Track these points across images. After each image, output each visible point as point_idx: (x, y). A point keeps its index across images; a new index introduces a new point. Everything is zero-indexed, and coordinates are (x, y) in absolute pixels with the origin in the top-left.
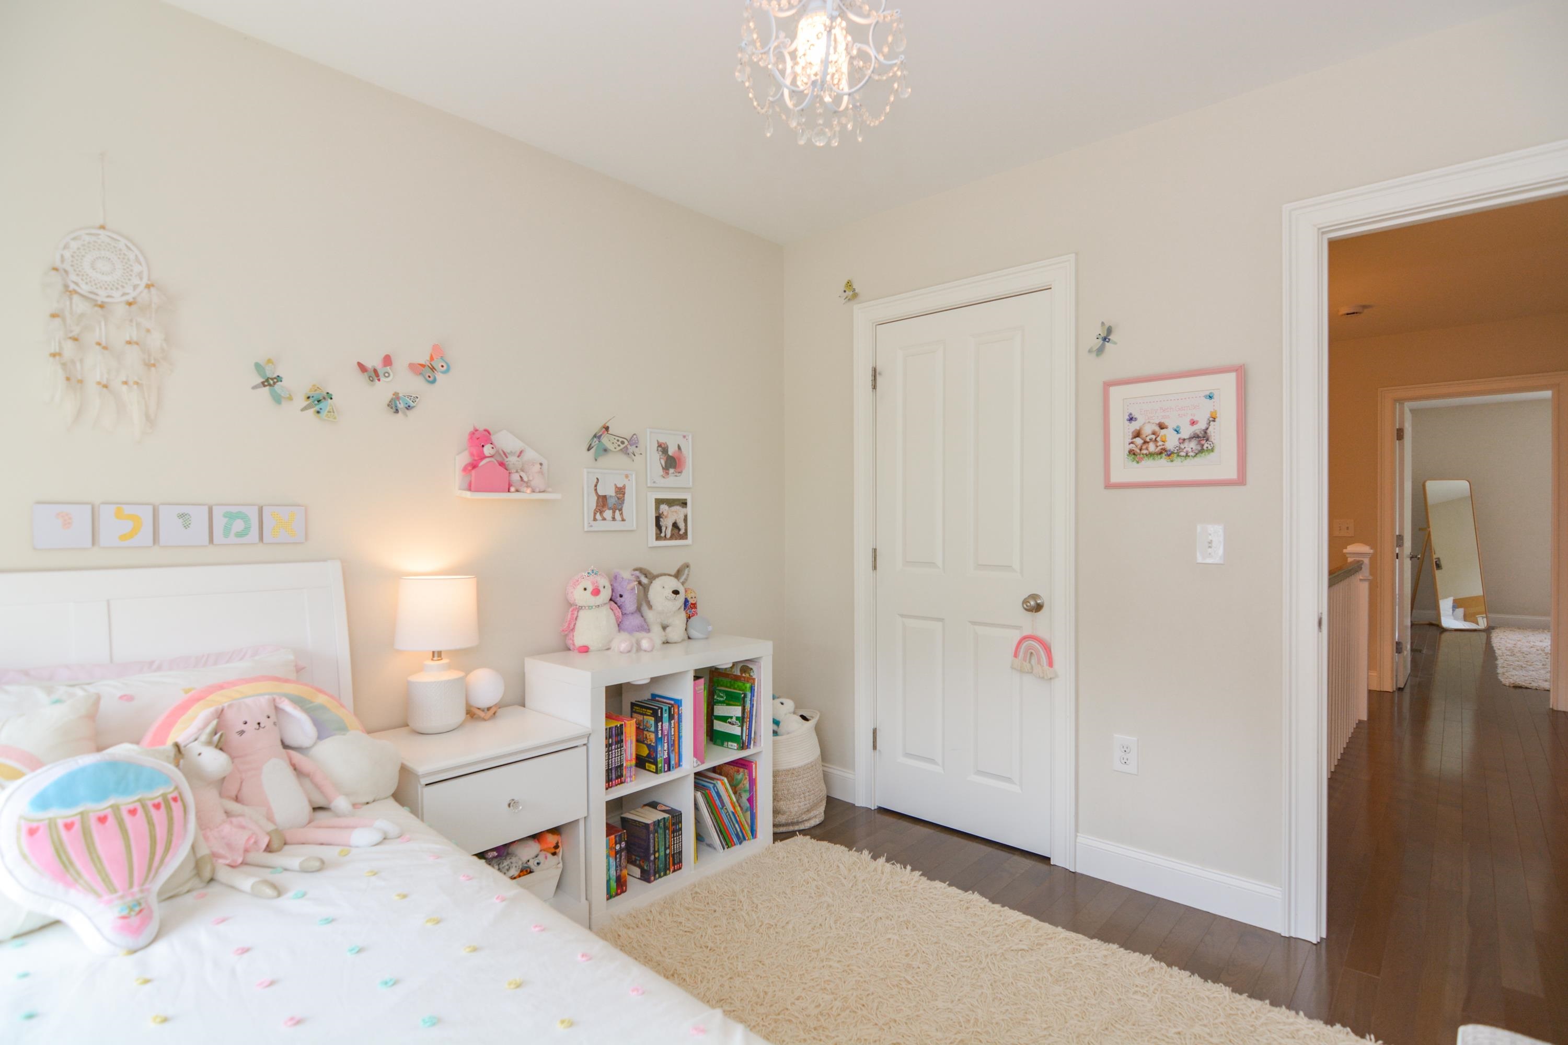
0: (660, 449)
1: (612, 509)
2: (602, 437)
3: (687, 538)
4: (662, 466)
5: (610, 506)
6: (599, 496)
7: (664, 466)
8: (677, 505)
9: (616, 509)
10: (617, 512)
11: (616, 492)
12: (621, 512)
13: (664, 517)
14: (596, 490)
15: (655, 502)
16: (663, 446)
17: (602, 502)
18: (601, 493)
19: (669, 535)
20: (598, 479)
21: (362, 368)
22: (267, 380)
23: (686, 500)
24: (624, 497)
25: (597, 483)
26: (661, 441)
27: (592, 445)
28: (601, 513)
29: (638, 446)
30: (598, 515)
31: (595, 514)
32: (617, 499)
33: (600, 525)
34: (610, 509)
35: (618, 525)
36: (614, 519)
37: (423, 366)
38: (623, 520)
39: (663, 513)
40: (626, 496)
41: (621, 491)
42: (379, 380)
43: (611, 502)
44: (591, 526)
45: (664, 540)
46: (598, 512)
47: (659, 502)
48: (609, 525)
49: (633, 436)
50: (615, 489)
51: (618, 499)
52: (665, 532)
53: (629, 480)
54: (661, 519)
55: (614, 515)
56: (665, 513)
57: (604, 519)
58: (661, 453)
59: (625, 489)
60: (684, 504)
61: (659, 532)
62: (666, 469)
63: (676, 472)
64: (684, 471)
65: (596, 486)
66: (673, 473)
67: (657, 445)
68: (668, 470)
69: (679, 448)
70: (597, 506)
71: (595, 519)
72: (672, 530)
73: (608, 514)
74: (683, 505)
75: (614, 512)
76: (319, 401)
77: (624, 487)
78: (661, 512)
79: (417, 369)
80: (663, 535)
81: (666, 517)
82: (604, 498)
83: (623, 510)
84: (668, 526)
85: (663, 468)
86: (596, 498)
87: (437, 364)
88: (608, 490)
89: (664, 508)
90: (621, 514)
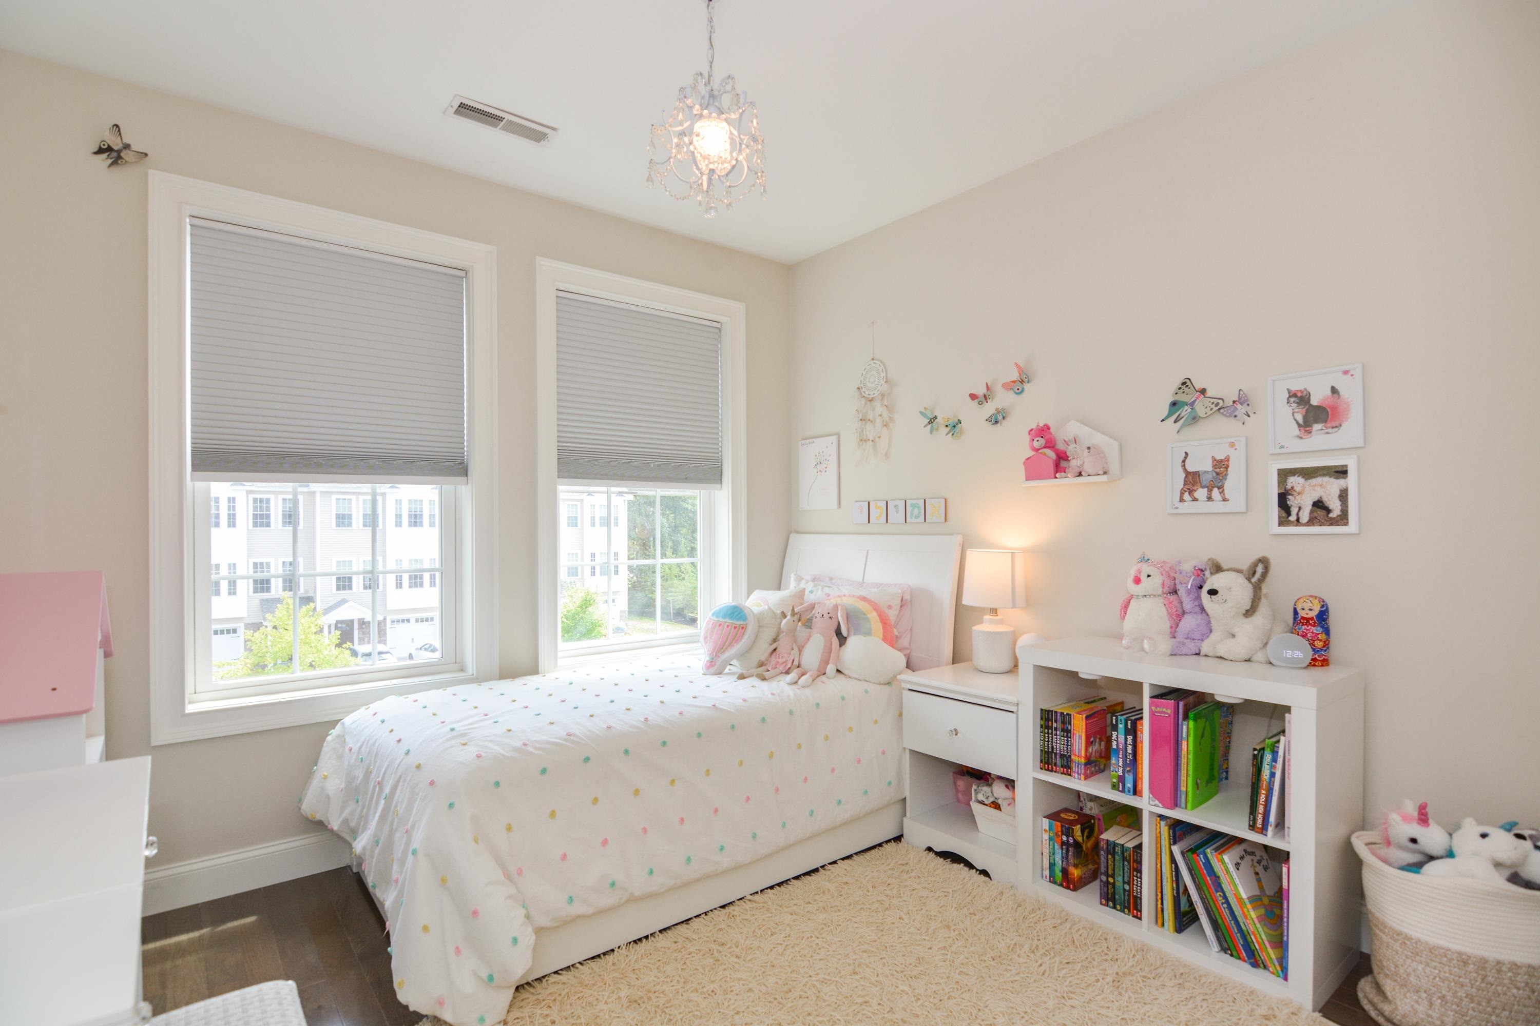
0: (1292, 400)
1: (1207, 487)
2: (1197, 402)
3: (1346, 524)
4: (1297, 422)
5: (1204, 483)
6: (1187, 473)
7: (1301, 421)
8: (1324, 475)
9: (1213, 487)
10: (1216, 492)
11: (1214, 466)
12: (1221, 490)
13: (1294, 493)
14: (1184, 466)
15: (1279, 474)
16: (1299, 395)
17: (1192, 480)
18: (1191, 468)
19: (1305, 517)
20: (1186, 454)
21: (973, 397)
22: (931, 420)
23: (1346, 466)
24: (1227, 471)
25: (1186, 458)
26: (1294, 388)
27: (1181, 416)
28: (1191, 492)
29: (1249, 403)
30: (1186, 496)
31: (1182, 494)
32: (1214, 474)
33: (1188, 506)
34: (1203, 487)
35: (1217, 505)
36: (1210, 498)
37: (1014, 382)
38: (1225, 500)
39: (1292, 488)
40: (1229, 469)
41: (1221, 467)
42: (987, 402)
43: (1206, 479)
44: (1177, 508)
45: (1296, 526)
46: (1186, 491)
47: (1284, 474)
48: (1202, 506)
49: (1239, 394)
50: (1213, 462)
51: (1217, 474)
52: (1297, 514)
53: (1236, 449)
54: (1290, 497)
55: (1211, 495)
56: (1298, 488)
57: (1195, 500)
58: (1295, 405)
59: (1228, 460)
60: (1341, 472)
61: (1284, 515)
62: (1305, 426)
63: (1327, 428)
64: (1344, 426)
65: (1184, 461)
66: (1322, 430)
67: (1287, 396)
68: (1311, 427)
69: (1334, 390)
70: (1185, 485)
71: (1182, 500)
72: (1311, 512)
73: (1201, 493)
74: (1336, 474)
75: (1210, 491)
76: (954, 427)
77: (1227, 459)
78: (1289, 487)
79: (1008, 386)
80: (1293, 518)
81: (1299, 494)
82: (1196, 475)
83: (1225, 488)
84: (1303, 507)
85: (1299, 425)
86: (1184, 475)
87: (1024, 377)
88: (1201, 464)
89: (1295, 482)
90: (1222, 493)
